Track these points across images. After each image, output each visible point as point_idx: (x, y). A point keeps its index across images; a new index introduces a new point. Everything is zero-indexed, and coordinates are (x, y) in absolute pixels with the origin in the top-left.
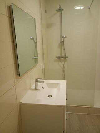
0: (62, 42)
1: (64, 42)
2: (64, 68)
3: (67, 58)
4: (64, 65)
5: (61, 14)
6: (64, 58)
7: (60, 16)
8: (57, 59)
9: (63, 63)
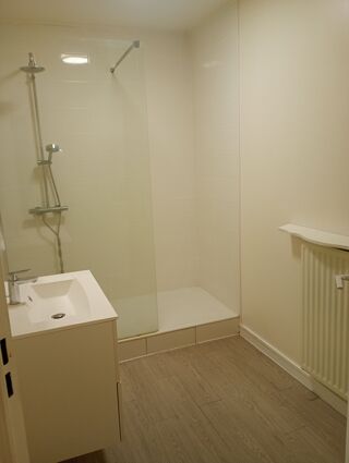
0: (45, 164)
1: (49, 162)
2: (59, 244)
3: (63, 213)
4: (57, 235)
5: (33, 78)
6: (54, 211)
7: (28, 83)
8: (31, 216)
9: (55, 228)
